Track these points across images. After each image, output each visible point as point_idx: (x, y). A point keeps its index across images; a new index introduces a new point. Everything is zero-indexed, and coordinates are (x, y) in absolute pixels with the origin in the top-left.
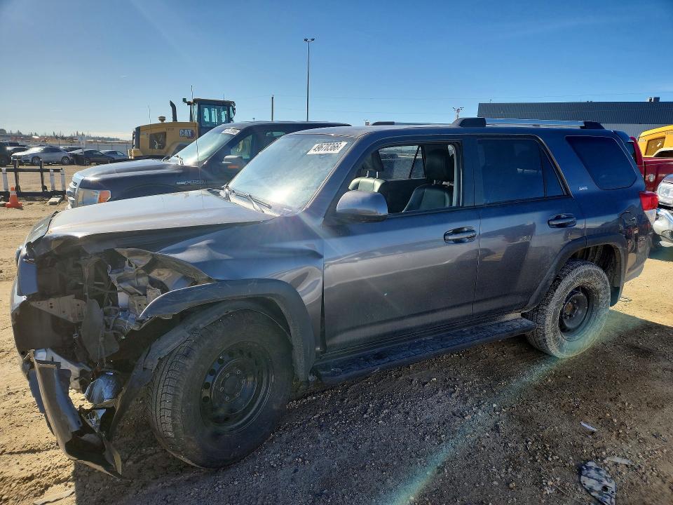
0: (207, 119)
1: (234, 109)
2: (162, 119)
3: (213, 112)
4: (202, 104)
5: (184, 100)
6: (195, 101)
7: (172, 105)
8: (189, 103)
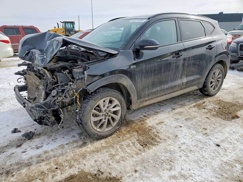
0: (67, 27)
1: (74, 24)
2: (55, 27)
3: (69, 25)
4: (65, 22)
5: (61, 22)
6: (64, 22)
7: (57, 23)
8: (62, 23)
